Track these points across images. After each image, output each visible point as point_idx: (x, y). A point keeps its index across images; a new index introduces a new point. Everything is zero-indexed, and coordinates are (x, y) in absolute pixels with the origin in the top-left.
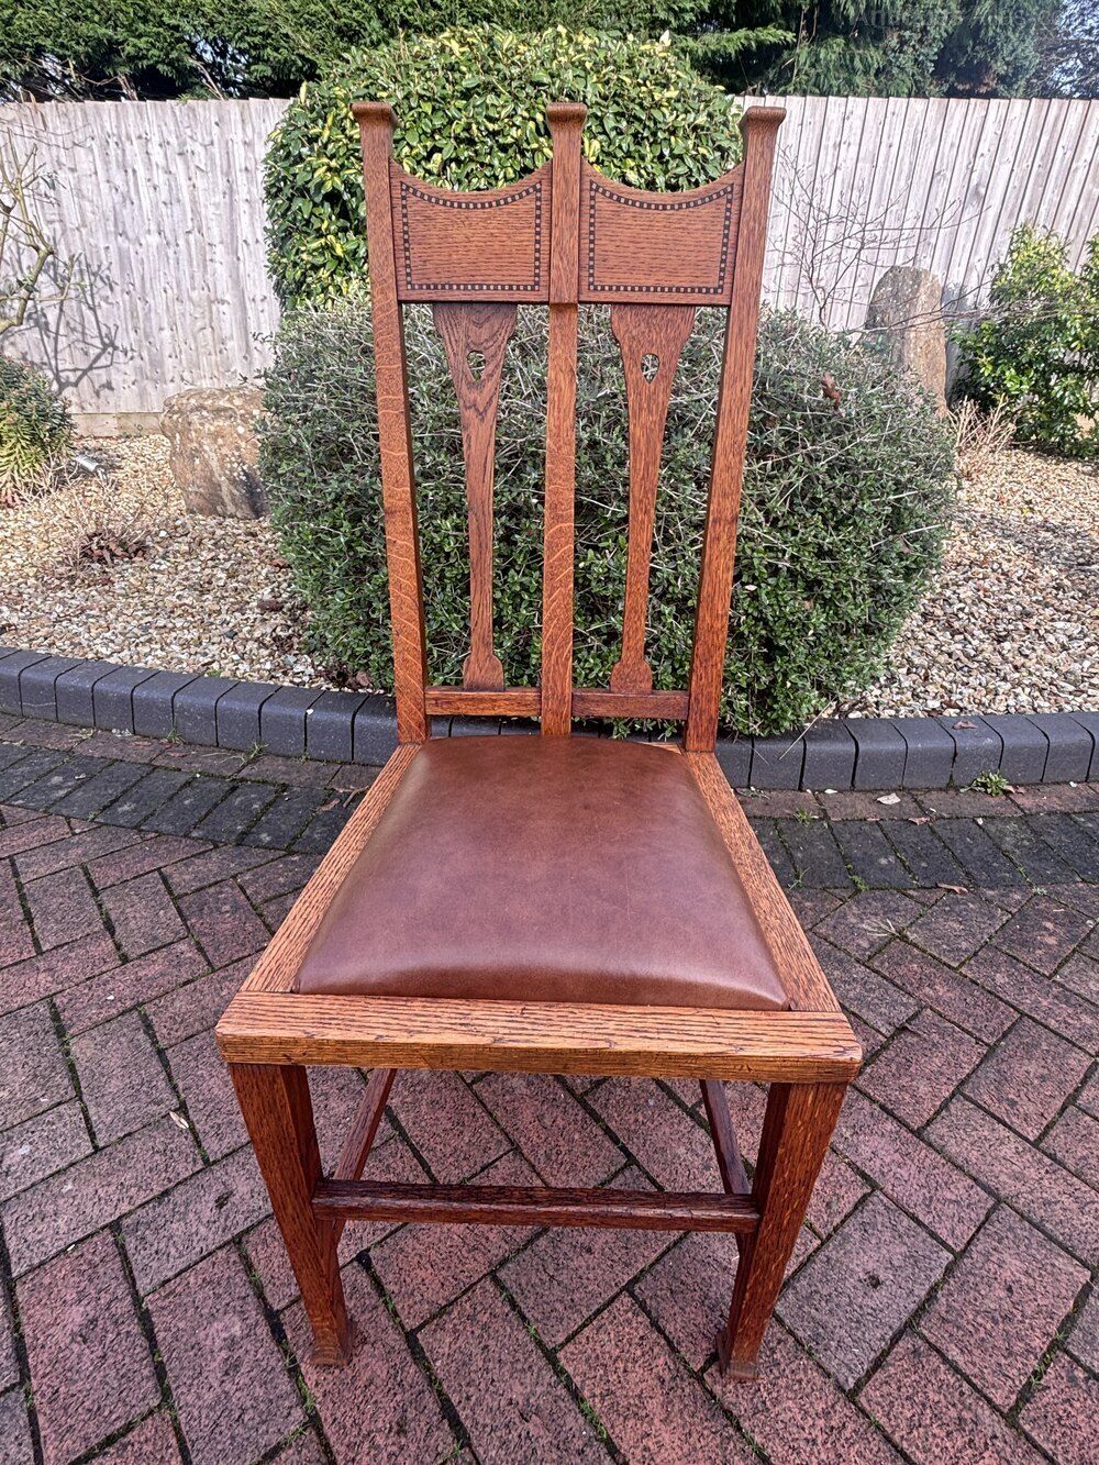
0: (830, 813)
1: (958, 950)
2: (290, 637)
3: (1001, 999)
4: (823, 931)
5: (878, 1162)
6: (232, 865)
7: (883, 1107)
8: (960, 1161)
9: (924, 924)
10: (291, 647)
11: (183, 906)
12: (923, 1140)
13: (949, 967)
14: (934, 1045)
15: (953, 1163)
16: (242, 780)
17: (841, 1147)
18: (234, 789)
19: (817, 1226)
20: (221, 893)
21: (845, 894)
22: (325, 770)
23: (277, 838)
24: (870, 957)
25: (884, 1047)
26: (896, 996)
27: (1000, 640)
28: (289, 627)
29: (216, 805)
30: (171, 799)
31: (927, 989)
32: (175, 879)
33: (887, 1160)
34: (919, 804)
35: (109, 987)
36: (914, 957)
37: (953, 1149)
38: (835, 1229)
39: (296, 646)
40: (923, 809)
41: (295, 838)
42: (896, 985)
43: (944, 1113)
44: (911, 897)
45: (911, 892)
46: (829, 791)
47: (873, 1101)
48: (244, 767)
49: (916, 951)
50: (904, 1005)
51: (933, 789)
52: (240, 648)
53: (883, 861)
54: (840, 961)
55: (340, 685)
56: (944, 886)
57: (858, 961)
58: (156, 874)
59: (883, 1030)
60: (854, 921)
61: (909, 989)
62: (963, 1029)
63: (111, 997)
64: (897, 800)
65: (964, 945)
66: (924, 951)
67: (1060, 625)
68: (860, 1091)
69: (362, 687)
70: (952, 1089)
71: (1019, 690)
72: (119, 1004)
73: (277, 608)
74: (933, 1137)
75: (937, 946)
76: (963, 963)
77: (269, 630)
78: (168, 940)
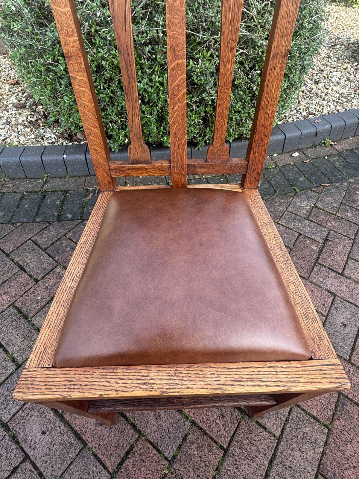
0: (278, 163)
1: (334, 207)
2: (36, 121)
3: (352, 222)
4: (290, 210)
5: (334, 287)
6: (61, 230)
7: (329, 268)
8: (356, 280)
9: (321, 200)
10: (39, 125)
11: (49, 253)
12: (344, 276)
13: (333, 214)
14: (337, 243)
15: (355, 281)
16: (46, 192)
17: (321, 285)
18: (44, 197)
19: (323, 313)
20: (63, 243)
21: (293, 194)
22: (79, 181)
23: (74, 215)
24: (308, 216)
25: (323, 247)
26: (320, 228)
27: (317, 83)
28: (33, 115)
29: (40, 205)
30: (18, 206)
31: (329, 224)
32: (40, 242)
33: (336, 286)
34: (305, 154)
35: (36, 293)
36: (322, 213)
37: (353, 277)
38: (328, 312)
39: (41, 125)
40: (307, 157)
41: (82, 213)
42: (319, 225)
43: (347, 265)
44: (314, 191)
45: (313, 189)
46: (275, 155)
47: (326, 267)
48: (43, 185)
49: (322, 211)
50: (323, 231)
51: (308, 148)
52: (16, 129)
53: (301, 179)
54: (299, 220)
55: (71, 141)
56: (323, 185)
57: (305, 218)
58: (30, 241)
59: (321, 242)
60: (299, 204)
61: (324, 225)
62: (344, 235)
63: (39, 298)
64: (298, 154)
65: (335, 205)
66: (324, 210)
67: (334, 74)
68: (321, 265)
69: (81, 140)
70: (347, 256)
71: (330, 104)
72: (44, 300)
73: (23, 107)
74: (346, 274)
75: (327, 207)
76: (337, 212)
77: (25, 118)
78: (51, 268)
